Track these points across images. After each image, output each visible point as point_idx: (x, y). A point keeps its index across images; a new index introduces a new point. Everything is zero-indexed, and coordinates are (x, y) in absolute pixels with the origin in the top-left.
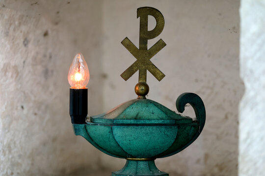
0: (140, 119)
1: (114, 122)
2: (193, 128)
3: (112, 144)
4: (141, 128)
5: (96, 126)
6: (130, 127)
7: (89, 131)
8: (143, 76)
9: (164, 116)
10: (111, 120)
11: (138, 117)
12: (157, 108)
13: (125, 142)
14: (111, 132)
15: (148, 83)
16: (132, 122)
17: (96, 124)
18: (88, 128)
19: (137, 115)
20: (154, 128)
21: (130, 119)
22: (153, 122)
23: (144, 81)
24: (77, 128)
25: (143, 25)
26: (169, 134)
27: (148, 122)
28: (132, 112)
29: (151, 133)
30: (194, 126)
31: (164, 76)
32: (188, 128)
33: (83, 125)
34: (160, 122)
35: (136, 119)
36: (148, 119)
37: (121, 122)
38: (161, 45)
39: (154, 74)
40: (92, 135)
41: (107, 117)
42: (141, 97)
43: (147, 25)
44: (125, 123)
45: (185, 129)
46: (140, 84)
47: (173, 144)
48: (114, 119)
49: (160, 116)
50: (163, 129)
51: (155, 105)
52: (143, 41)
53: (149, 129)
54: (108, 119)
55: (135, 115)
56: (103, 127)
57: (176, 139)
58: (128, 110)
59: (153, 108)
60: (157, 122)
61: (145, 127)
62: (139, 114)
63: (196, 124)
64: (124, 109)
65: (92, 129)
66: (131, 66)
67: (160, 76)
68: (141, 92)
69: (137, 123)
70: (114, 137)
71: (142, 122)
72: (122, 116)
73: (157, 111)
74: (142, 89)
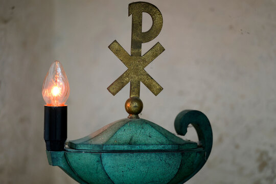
0: (135, 144)
1: (104, 148)
2: (198, 155)
3: (101, 176)
4: (137, 156)
5: (80, 154)
6: (124, 155)
7: (70, 160)
8: (135, 89)
9: (164, 140)
10: (99, 146)
11: (133, 141)
12: (154, 130)
13: (117, 173)
14: (100, 161)
15: (141, 98)
16: (126, 147)
17: (80, 151)
18: (69, 156)
19: (131, 139)
20: (153, 155)
21: (123, 144)
22: (151, 148)
23: (137, 96)
24: (55, 156)
25: (136, 25)
26: (171, 162)
27: (145, 148)
28: (125, 135)
29: (150, 162)
30: (200, 152)
31: (161, 89)
32: (193, 155)
33: (62, 153)
34: (160, 147)
35: (130, 144)
36: (145, 145)
37: (111, 148)
38: (158, 50)
39: (149, 87)
40: (74, 165)
41: (94, 142)
42: (134, 116)
43: (141, 25)
44: (116, 149)
45: (190, 156)
46: (131, 100)
47: (176, 175)
48: (103, 145)
49: (159, 140)
50: (164, 156)
51: (152, 126)
52: (136, 45)
53: (146, 157)
54: (95, 145)
55: (129, 139)
56: (89, 155)
57: (179, 169)
58: (119, 133)
59: (149, 130)
60: (156, 148)
61: (142, 154)
62: (134, 138)
63: (201, 149)
64: (114, 132)
65: (74, 158)
66: (121, 77)
67: (156, 90)
68: (133, 109)
69: (132, 149)
70: (103, 168)
71: (137, 148)
72: (112, 141)
73: (154, 133)
74: (136, 106)
